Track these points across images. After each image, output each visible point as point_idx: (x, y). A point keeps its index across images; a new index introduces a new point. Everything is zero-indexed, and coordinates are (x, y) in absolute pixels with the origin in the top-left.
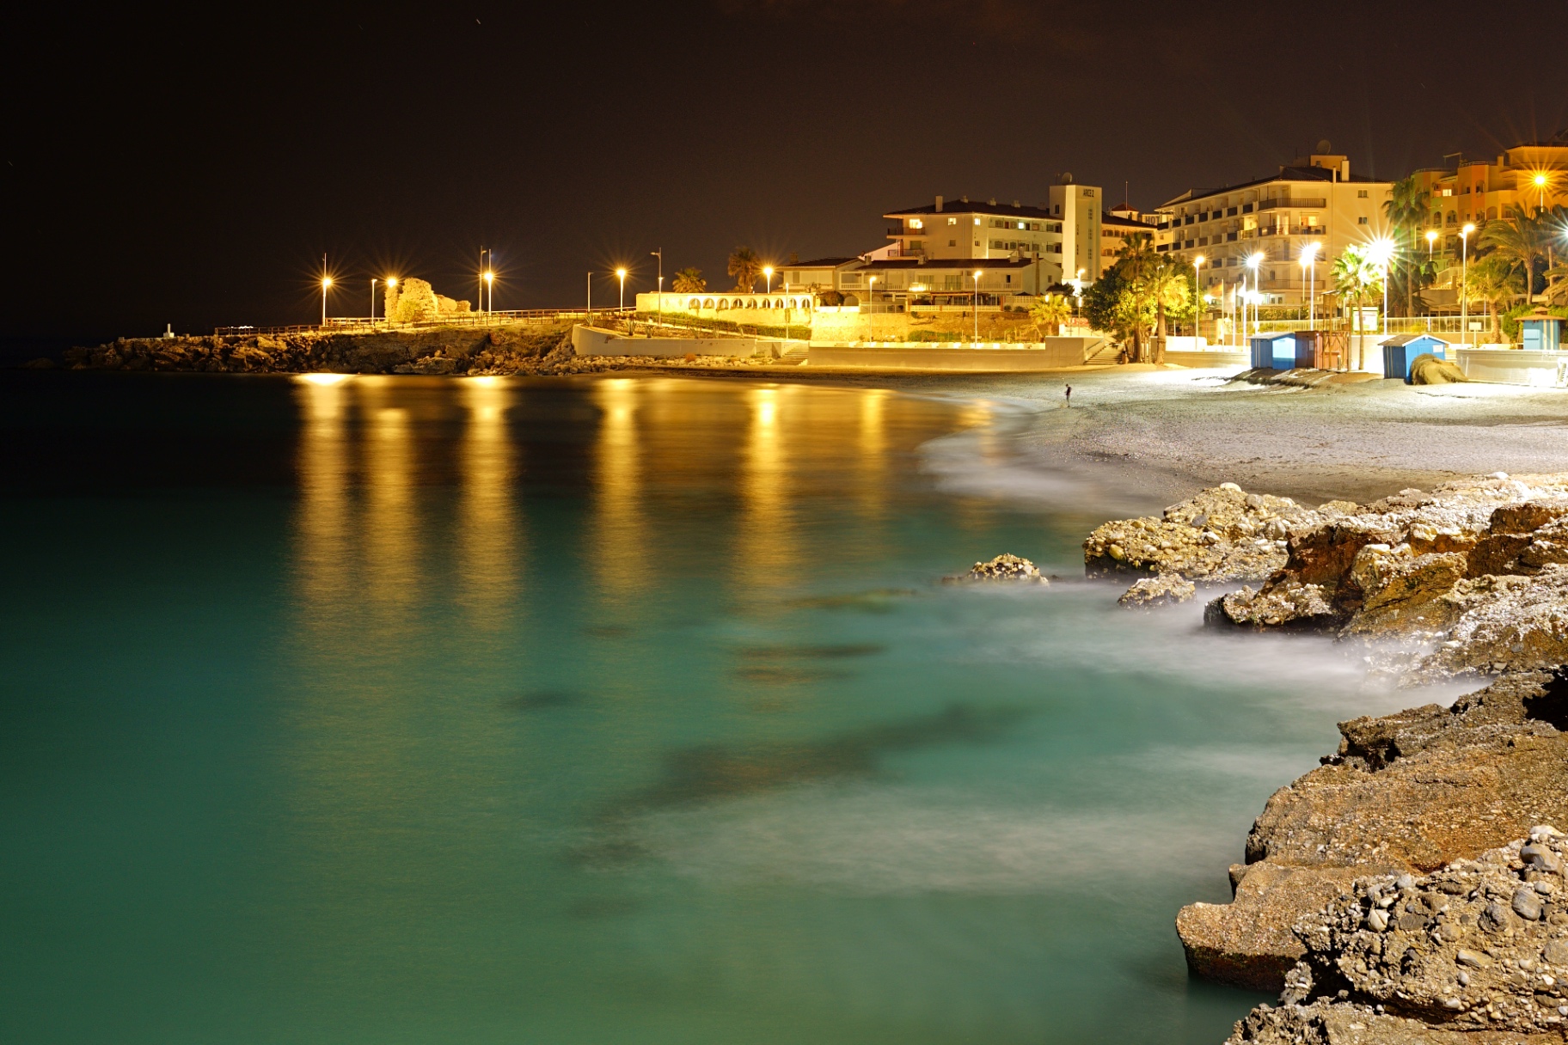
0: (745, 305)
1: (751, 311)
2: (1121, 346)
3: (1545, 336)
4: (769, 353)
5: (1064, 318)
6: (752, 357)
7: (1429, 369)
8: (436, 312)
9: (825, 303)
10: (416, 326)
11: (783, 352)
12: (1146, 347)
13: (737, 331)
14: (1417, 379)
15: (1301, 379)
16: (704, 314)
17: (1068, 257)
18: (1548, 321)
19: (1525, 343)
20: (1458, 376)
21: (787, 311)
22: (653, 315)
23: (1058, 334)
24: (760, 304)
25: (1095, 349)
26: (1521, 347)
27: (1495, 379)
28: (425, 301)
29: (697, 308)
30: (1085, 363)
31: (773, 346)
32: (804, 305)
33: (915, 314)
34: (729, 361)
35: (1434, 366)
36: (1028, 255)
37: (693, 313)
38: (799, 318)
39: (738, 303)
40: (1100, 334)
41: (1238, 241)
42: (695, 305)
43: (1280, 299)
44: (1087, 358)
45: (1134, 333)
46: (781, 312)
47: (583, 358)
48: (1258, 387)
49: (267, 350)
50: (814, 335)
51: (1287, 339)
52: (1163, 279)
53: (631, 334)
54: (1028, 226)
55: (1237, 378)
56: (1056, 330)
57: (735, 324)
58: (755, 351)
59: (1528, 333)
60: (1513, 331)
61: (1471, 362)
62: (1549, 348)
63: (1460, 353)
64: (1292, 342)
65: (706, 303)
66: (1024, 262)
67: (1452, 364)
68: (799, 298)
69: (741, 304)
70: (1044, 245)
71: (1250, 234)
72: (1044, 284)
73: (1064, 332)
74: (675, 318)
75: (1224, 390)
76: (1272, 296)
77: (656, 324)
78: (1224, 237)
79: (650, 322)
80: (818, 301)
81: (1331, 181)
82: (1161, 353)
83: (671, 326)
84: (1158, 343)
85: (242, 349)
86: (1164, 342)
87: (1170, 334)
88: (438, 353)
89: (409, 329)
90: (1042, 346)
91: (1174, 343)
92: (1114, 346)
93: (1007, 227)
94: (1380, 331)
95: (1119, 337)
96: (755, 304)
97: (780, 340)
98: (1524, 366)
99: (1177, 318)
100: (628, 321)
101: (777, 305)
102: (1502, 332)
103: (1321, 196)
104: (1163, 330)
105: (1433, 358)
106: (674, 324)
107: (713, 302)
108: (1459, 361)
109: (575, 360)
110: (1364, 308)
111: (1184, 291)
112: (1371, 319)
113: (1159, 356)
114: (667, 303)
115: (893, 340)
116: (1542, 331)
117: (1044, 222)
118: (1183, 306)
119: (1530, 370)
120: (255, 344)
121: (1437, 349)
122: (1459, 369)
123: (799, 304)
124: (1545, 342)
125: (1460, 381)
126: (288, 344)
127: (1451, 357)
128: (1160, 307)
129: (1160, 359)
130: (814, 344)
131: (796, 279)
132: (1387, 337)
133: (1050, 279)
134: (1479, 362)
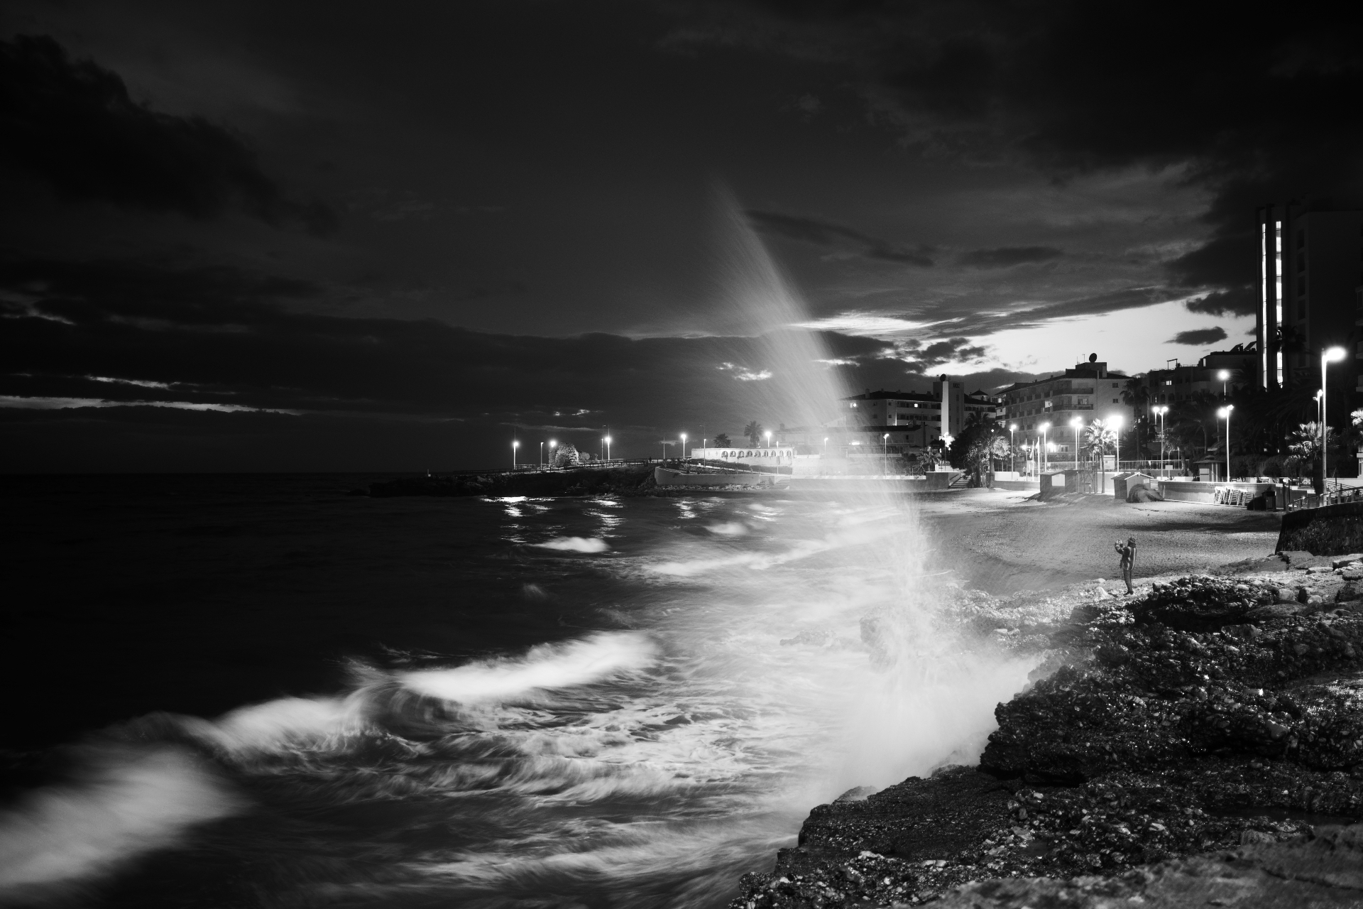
0: (754, 454)
1: (757, 459)
2: (970, 477)
3: (1213, 472)
4: (767, 483)
5: (937, 461)
6: (758, 485)
7: (1141, 493)
8: (577, 460)
9: (799, 453)
10: (565, 469)
11: (776, 481)
12: (983, 477)
13: (749, 469)
14: (1134, 499)
15: (1068, 499)
16: (730, 460)
17: (945, 423)
18: (1214, 464)
19: (1200, 476)
20: (1158, 497)
21: (779, 457)
22: (701, 461)
23: (934, 470)
24: (762, 454)
25: (955, 479)
26: (1198, 480)
27: (1180, 499)
28: (571, 455)
29: (727, 456)
30: (949, 487)
31: (770, 479)
32: (788, 454)
33: (852, 460)
34: (744, 487)
35: (1143, 492)
36: (918, 423)
37: (724, 459)
38: (785, 462)
39: (749, 454)
40: (957, 471)
41: (1042, 414)
42: (725, 455)
43: (1066, 448)
44: (950, 485)
45: (977, 470)
46: (774, 459)
47: (661, 487)
48: (1042, 503)
49: (481, 483)
50: (794, 471)
51: (1060, 475)
52: (992, 438)
53: (688, 472)
54: (920, 405)
55: (1031, 498)
56: (933, 468)
57: (748, 465)
58: (759, 482)
59: (1202, 471)
60: (1194, 470)
61: (1166, 489)
62: (1215, 480)
63: (1161, 484)
64: (1063, 476)
65: (732, 453)
66: (916, 428)
67: (1155, 490)
68: (785, 450)
69: (752, 454)
70: (930, 417)
71: (1048, 409)
72: (928, 440)
73: (938, 469)
74: (713, 463)
75: (1022, 505)
76: (1062, 446)
77: (702, 466)
78: (1034, 411)
79: (700, 465)
80: (796, 452)
81: (1096, 378)
82: (992, 481)
83: (711, 467)
84: (991, 476)
85: (469, 483)
86: (993, 476)
87: (996, 470)
88: (578, 484)
89: (561, 471)
90: (924, 477)
91: (1001, 476)
92: (964, 477)
93: (908, 407)
94: (1116, 469)
95: (968, 473)
96: (760, 454)
97: (772, 475)
98: (1197, 491)
99: (1004, 461)
100: (686, 464)
101: (772, 454)
102: (1188, 470)
103: (1090, 386)
104: (993, 470)
105: (1143, 487)
106: (713, 465)
107: (735, 454)
108: (1160, 488)
109: (656, 487)
110: (1105, 456)
111: (1006, 447)
112: (1110, 461)
113: (991, 484)
114: (709, 454)
115: (839, 474)
116: (1211, 470)
117: (929, 403)
118: (1006, 454)
119: (1200, 494)
120: (476, 480)
121: (1146, 481)
122: (1158, 493)
123: (785, 454)
124: (1213, 476)
125: (1159, 500)
126: (494, 480)
127: (1154, 485)
128: (991, 454)
129: (991, 485)
130: (793, 477)
131: (783, 440)
132: (1117, 474)
133: (932, 437)
134: (1173, 490)
